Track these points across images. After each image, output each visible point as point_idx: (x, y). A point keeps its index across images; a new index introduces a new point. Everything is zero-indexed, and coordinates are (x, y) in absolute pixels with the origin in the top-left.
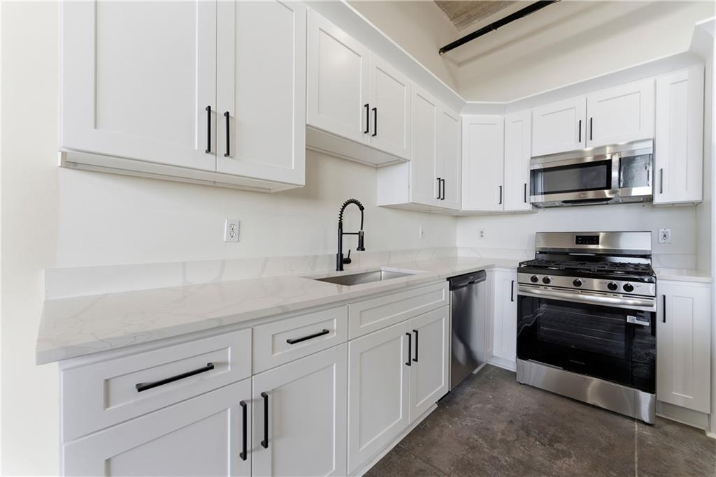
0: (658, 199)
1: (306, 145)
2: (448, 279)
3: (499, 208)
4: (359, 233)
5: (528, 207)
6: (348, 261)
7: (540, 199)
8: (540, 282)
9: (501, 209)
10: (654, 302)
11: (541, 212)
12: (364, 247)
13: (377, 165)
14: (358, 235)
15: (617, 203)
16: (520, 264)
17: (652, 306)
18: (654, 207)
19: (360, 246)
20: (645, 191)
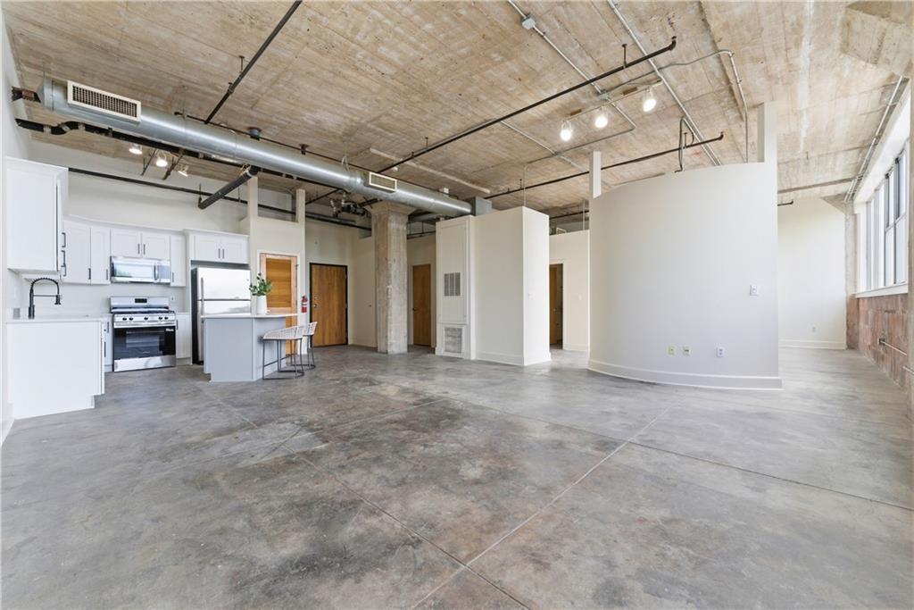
0: (172, 284)
3: (88, 282)
4: (56, 296)
5: (110, 283)
8: (128, 320)
9: (90, 283)
10: (174, 322)
12: (61, 303)
17: (173, 324)
18: (170, 287)
19: (58, 302)
20: (168, 281)
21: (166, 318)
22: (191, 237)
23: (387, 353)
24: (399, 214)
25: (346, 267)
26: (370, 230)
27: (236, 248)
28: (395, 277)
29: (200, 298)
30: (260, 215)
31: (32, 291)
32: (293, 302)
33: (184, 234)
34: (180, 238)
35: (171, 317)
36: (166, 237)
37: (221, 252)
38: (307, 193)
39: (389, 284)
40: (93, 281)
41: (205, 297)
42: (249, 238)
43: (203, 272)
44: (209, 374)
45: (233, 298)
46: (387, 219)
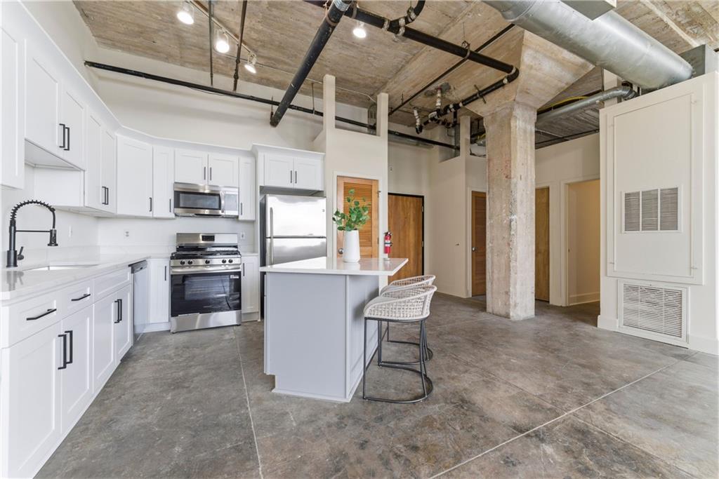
0: (241, 218)
1: (25, 160)
2: (129, 266)
3: (149, 214)
4: (51, 231)
5: (173, 216)
6: (21, 258)
7: (179, 211)
8: (186, 264)
9: (151, 216)
10: (240, 266)
11: (178, 219)
12: (57, 242)
13: (35, 165)
14: (49, 233)
15: (223, 217)
16: (172, 254)
17: (239, 268)
18: (239, 221)
19: (53, 242)
20: (235, 213)
21: (231, 261)
22: (261, 155)
23: (507, 316)
24: (526, 106)
25: (423, 197)
26: (458, 148)
27: (310, 170)
28: (522, 202)
29: (269, 235)
30: (337, 127)
31: (13, 223)
32: (374, 240)
33: (253, 154)
34: (250, 160)
35: (236, 260)
36: (234, 158)
37: (294, 176)
38: (390, 98)
39: (512, 213)
40: (156, 214)
41: (275, 234)
42: (324, 156)
43: (272, 201)
44: (273, 377)
45: (306, 235)
46: (510, 116)
